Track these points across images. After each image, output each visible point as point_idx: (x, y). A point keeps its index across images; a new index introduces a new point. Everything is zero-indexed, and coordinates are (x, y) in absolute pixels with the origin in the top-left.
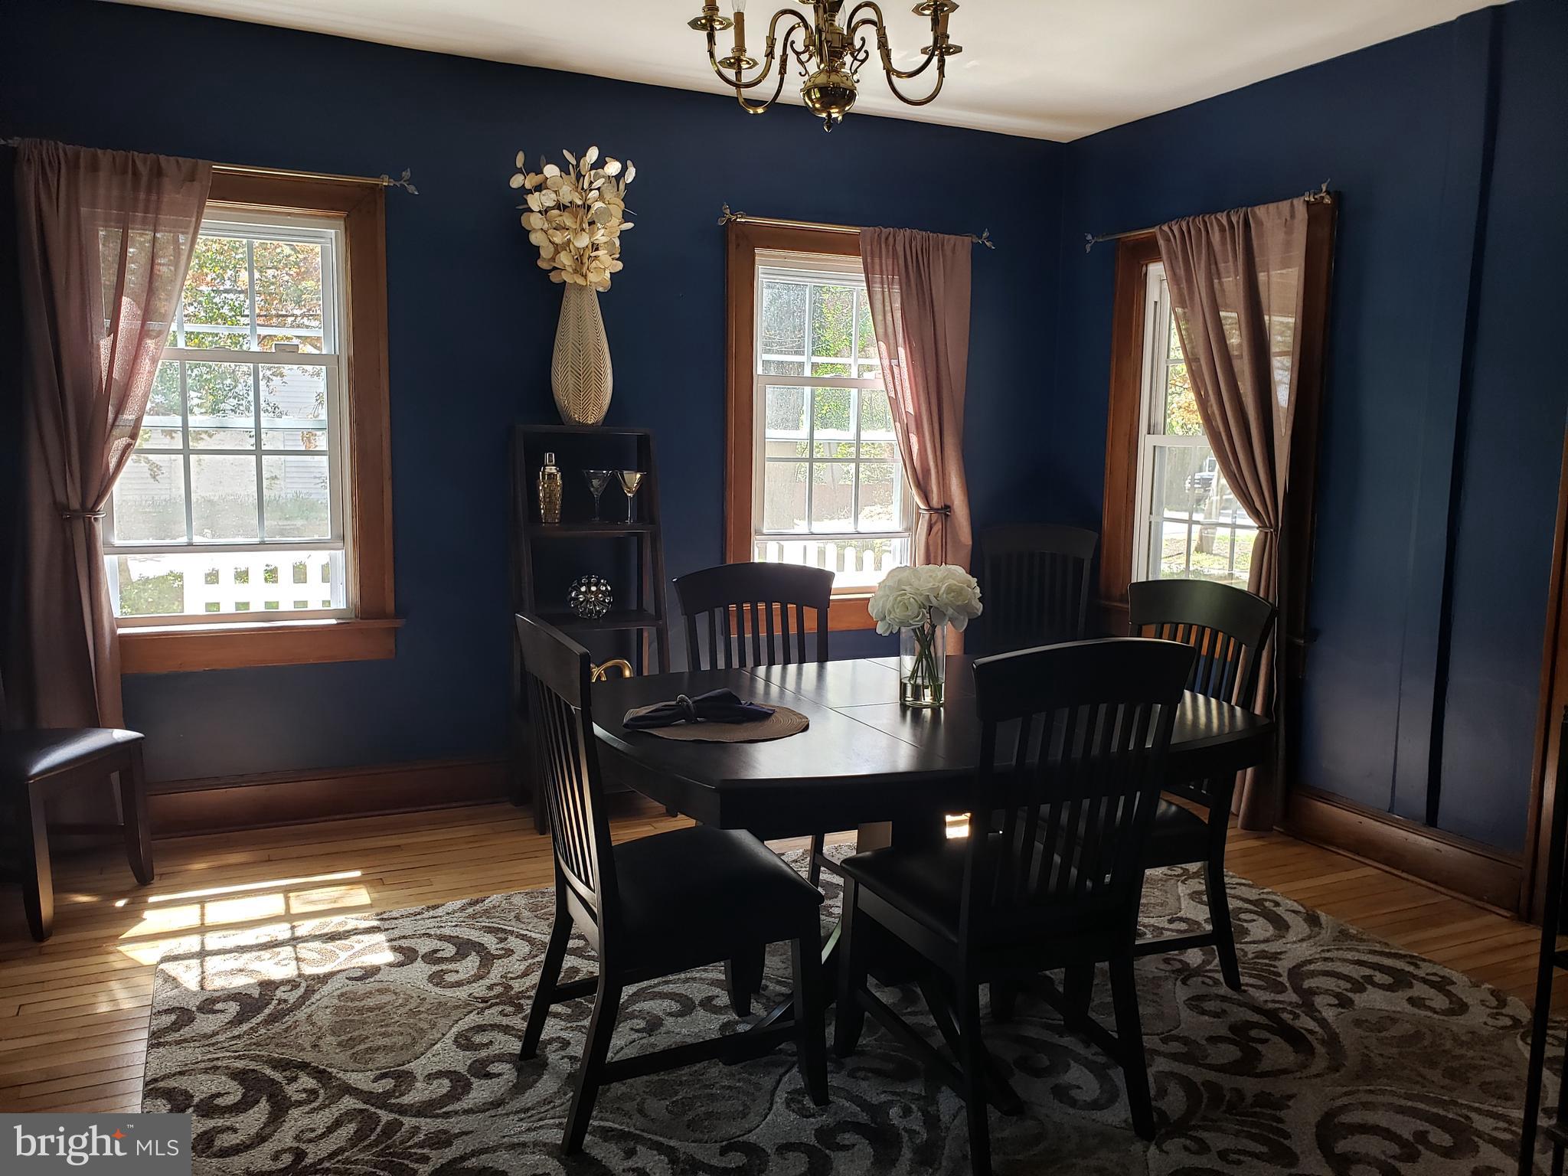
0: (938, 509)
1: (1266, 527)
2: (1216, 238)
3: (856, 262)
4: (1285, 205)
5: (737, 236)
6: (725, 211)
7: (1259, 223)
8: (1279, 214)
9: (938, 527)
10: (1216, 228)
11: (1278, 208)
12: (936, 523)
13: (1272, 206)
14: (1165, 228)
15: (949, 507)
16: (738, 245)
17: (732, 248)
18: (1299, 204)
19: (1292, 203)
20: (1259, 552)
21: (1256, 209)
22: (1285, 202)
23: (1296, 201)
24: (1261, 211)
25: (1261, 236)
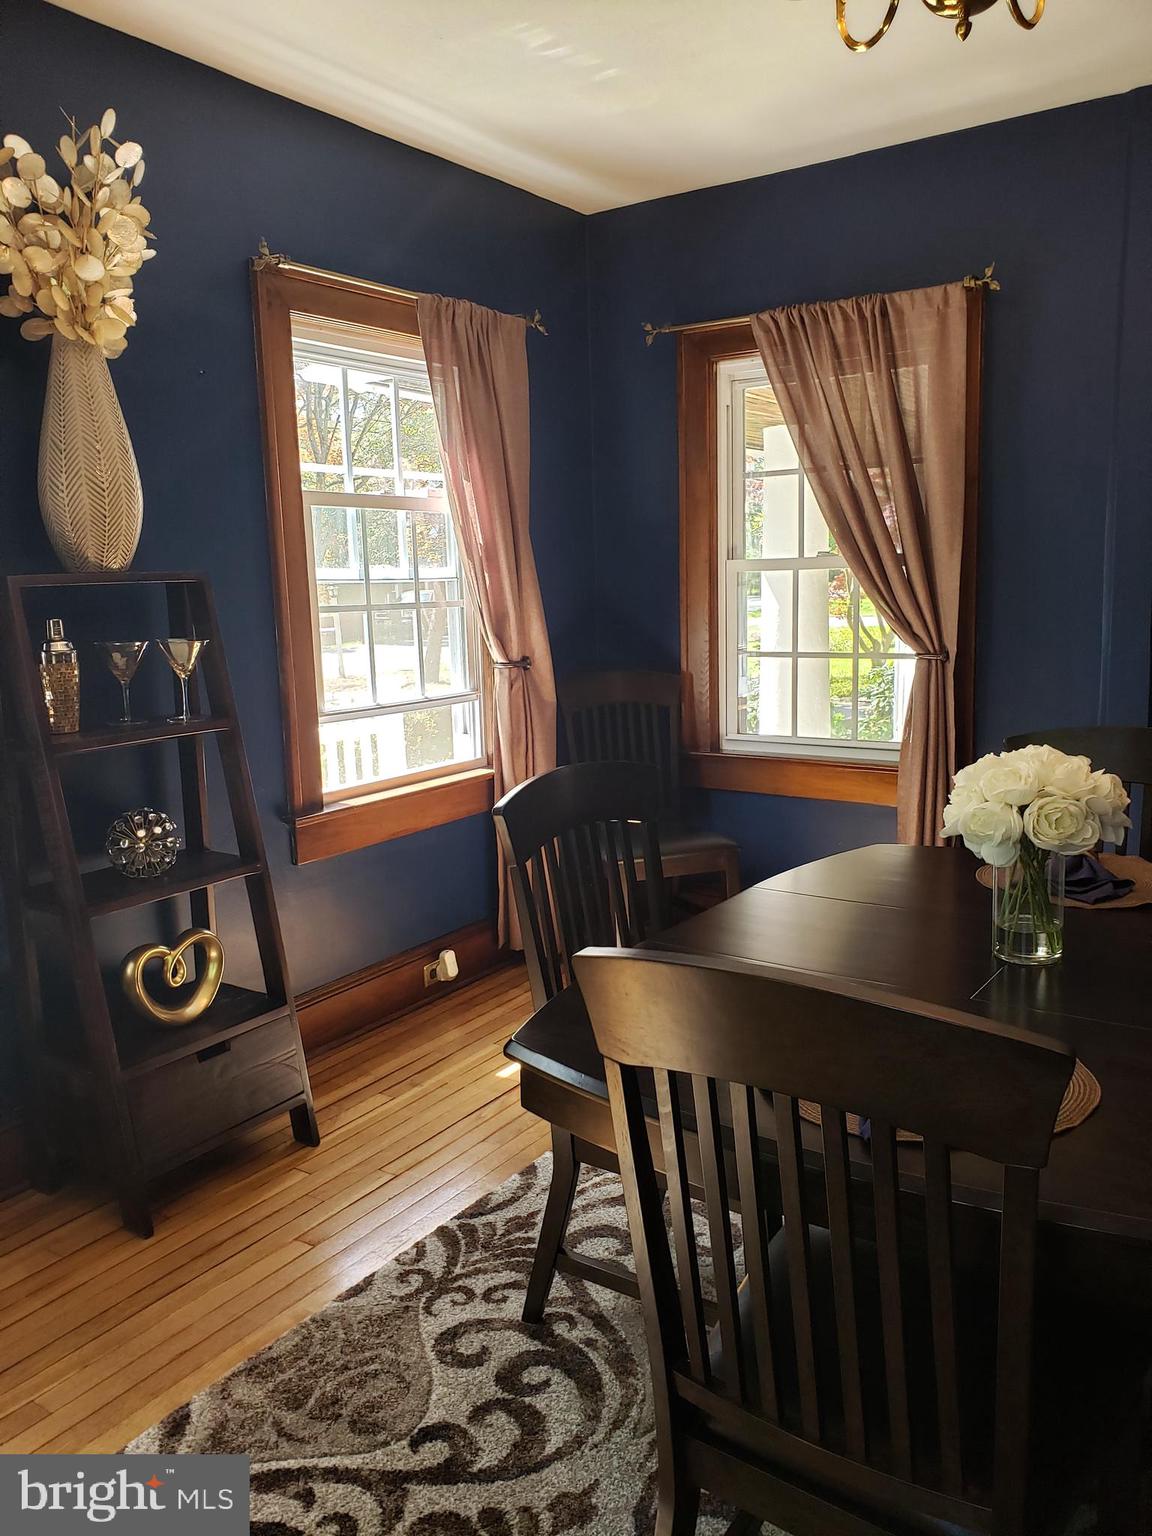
0: (518, 662)
1: (929, 653)
2: (839, 328)
3: (416, 345)
4: (936, 292)
5: (268, 291)
6: (262, 250)
7: (900, 312)
8: (929, 300)
9: (518, 684)
10: (839, 317)
11: (926, 294)
12: (516, 678)
13: (919, 294)
14: (765, 317)
15: (528, 658)
16: (270, 304)
17: (263, 307)
18: (956, 293)
19: (945, 288)
20: (924, 685)
21: (896, 296)
22: (936, 289)
23: (950, 287)
24: (902, 298)
25: (901, 326)
